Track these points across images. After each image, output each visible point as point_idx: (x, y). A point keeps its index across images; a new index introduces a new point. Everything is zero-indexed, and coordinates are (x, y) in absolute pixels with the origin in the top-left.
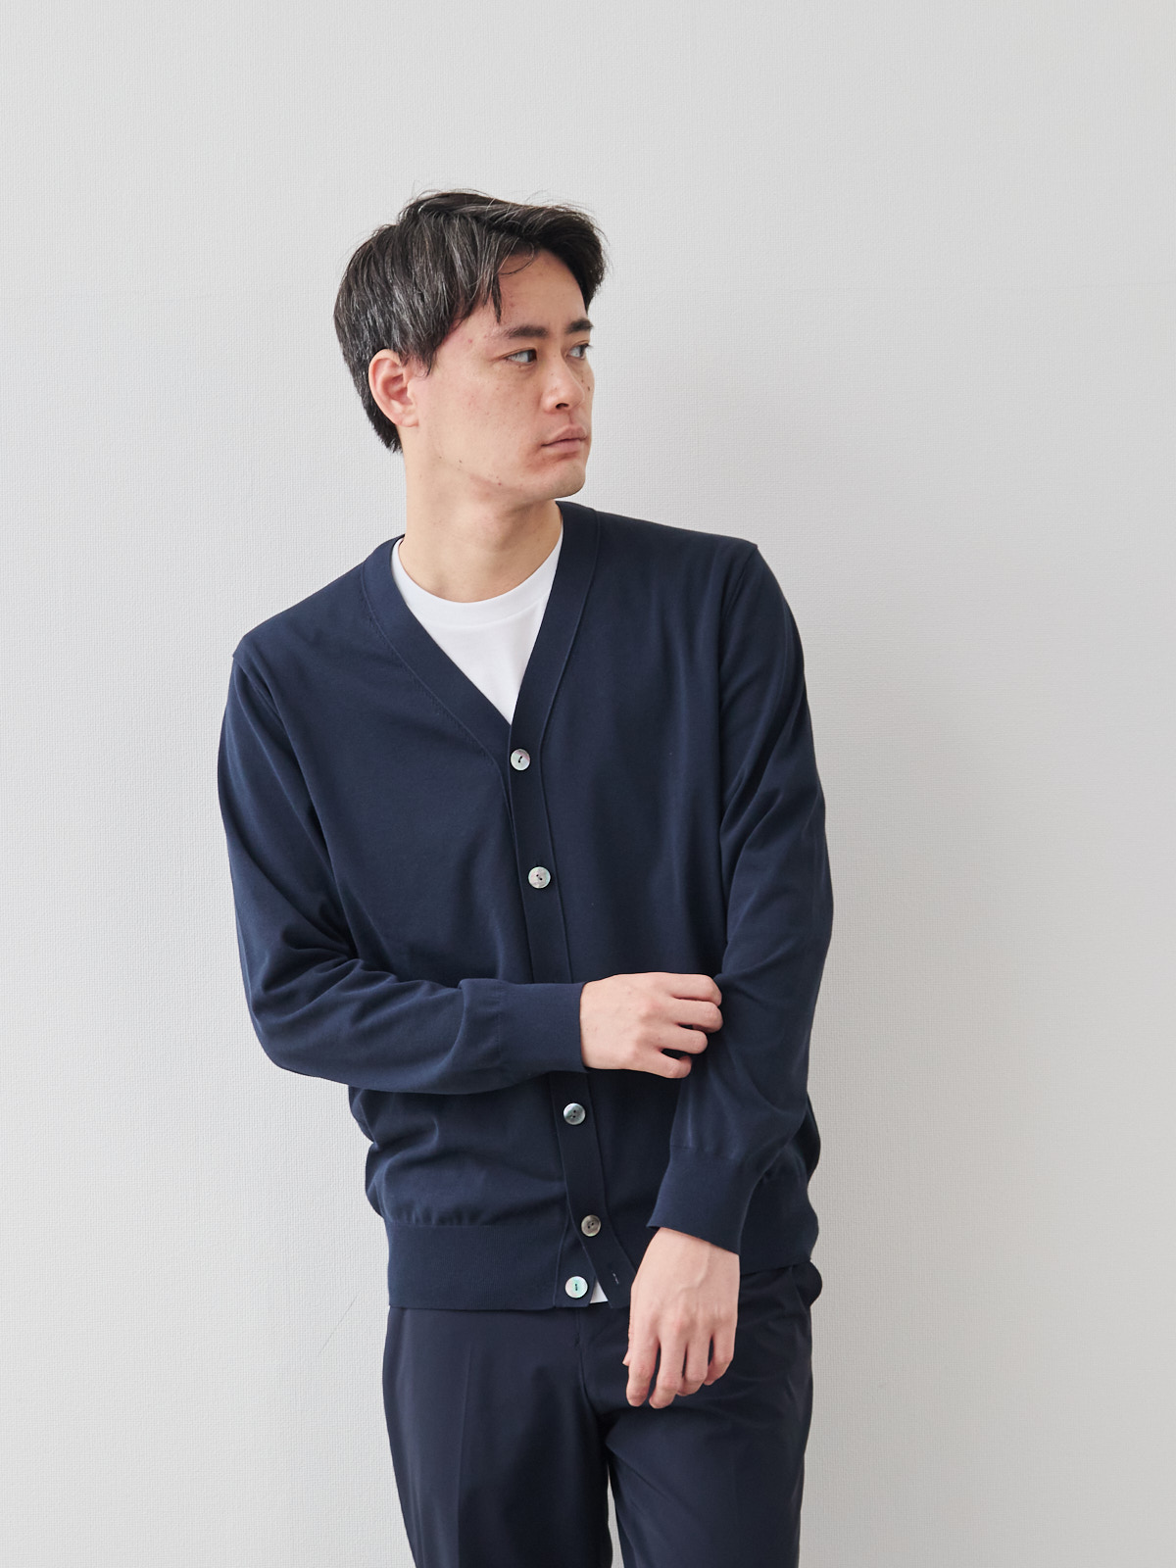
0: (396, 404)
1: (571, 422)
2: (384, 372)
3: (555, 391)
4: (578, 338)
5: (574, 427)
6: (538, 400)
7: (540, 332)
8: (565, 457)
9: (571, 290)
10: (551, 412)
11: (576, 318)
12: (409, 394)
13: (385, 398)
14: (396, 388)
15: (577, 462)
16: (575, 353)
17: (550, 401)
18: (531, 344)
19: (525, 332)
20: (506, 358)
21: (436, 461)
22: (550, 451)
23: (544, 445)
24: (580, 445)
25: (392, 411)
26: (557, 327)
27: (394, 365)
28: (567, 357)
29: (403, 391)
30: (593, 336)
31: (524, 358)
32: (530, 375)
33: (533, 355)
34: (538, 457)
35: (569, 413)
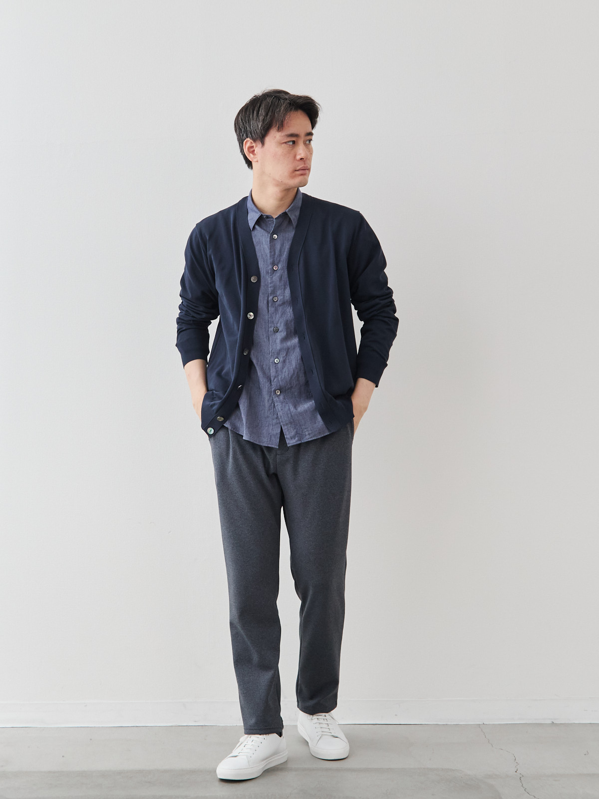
0: (251, 155)
1: (305, 164)
2: (248, 144)
3: (300, 154)
4: (309, 138)
5: (305, 166)
6: (295, 157)
7: (297, 136)
8: (302, 175)
9: (308, 123)
10: (298, 161)
11: (308, 131)
12: (255, 152)
13: (248, 153)
14: (252, 150)
15: (305, 177)
16: (308, 142)
17: (298, 157)
18: (294, 139)
19: (292, 135)
20: (285, 143)
21: (263, 173)
22: (298, 173)
23: (296, 171)
24: (307, 171)
25: (250, 157)
26: (302, 134)
27: (251, 143)
28: (305, 144)
29: (254, 151)
30: (314, 138)
31: (291, 143)
32: (293, 149)
33: (294, 142)
34: (294, 174)
35: (304, 161)
